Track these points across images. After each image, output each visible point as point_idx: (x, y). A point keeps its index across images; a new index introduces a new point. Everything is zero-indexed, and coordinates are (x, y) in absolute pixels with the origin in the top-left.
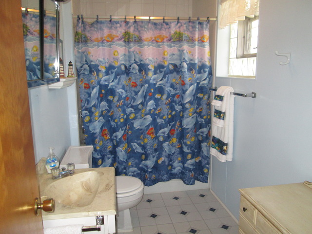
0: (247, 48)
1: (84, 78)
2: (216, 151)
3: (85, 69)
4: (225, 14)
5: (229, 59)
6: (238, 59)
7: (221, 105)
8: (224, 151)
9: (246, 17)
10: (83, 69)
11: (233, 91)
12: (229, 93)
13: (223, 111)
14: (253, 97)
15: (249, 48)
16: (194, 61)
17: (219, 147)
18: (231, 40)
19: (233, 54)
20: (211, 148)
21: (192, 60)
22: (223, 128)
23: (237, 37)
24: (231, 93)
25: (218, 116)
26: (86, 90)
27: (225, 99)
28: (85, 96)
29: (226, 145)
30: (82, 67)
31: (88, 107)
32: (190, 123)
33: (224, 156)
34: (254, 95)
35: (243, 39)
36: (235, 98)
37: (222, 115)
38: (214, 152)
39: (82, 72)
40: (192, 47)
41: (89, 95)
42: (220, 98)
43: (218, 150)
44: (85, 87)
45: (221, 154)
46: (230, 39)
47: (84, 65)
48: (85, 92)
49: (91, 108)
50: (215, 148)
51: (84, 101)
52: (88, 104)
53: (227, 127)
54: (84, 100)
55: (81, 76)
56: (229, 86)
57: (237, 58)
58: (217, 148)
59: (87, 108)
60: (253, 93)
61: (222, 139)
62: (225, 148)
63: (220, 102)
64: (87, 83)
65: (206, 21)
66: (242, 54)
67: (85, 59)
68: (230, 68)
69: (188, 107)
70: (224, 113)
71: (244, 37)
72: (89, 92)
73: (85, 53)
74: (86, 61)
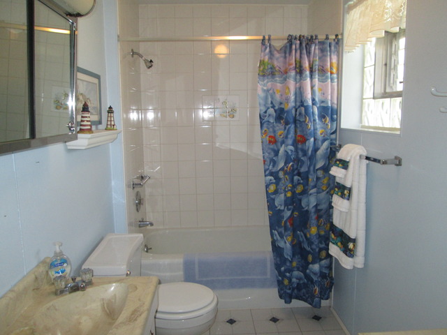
0: (392, 81)
1: (268, 129)
2: (338, 249)
3: (269, 115)
4: (353, 28)
5: (362, 99)
6: (376, 100)
7: (345, 176)
8: (350, 250)
9: (386, 32)
10: (267, 114)
11: (365, 154)
12: (358, 157)
13: (348, 185)
14: (397, 165)
15: (395, 82)
16: (327, 103)
17: (342, 244)
18: (365, 69)
19: (369, 93)
20: (330, 244)
21: (323, 102)
22: (349, 213)
23: (375, 65)
24: (360, 156)
25: (340, 194)
26: (272, 146)
27: (351, 166)
28: (269, 153)
29: (354, 241)
30: (266, 112)
31: (274, 171)
32: (324, 201)
33: (350, 259)
34: (398, 162)
35: (384, 67)
36: (367, 165)
37: (346, 192)
38: (334, 250)
39: (266, 119)
40: (323, 82)
41: (276, 153)
42: (343, 164)
43: (340, 248)
44: (270, 142)
45: (344, 255)
46: (363, 67)
47: (268, 108)
48: (269, 148)
49: (278, 172)
50: (337, 244)
51: (269, 162)
52: (273, 166)
53: (354, 212)
54: (268, 160)
55: (265, 125)
56: (359, 144)
57: (374, 98)
58: (339, 244)
59: (272, 172)
60: (396, 158)
61: (346, 231)
62: (351, 246)
63: (343, 170)
64: (272, 135)
65: (334, 40)
66: (383, 91)
67: (270, 100)
68: (364, 114)
69: (321, 176)
70: (350, 190)
71: (386, 65)
72: (276, 148)
73: (271, 92)
74: (272, 103)
